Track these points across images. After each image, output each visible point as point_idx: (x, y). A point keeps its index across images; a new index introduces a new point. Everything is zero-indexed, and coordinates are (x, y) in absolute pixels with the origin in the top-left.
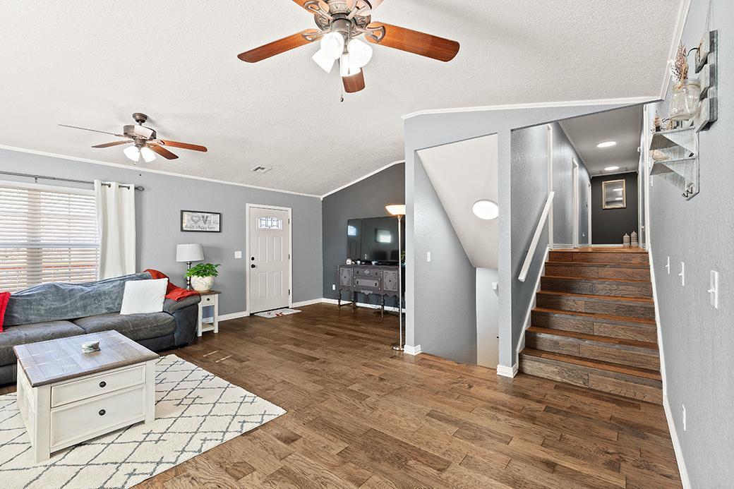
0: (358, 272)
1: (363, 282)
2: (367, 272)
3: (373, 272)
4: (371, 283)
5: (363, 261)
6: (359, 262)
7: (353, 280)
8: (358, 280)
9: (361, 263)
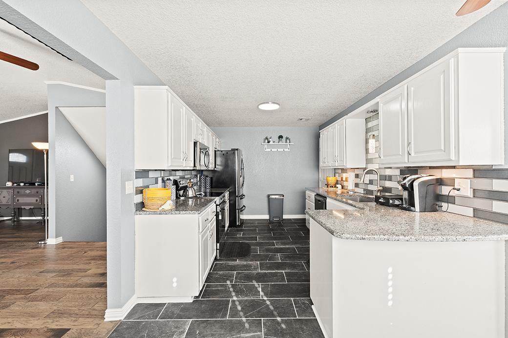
0: (18, 192)
1: (22, 200)
2: (28, 191)
3: (34, 191)
4: (33, 200)
5: (27, 183)
6: (22, 184)
7: (13, 199)
8: (18, 198)
9: (25, 185)
